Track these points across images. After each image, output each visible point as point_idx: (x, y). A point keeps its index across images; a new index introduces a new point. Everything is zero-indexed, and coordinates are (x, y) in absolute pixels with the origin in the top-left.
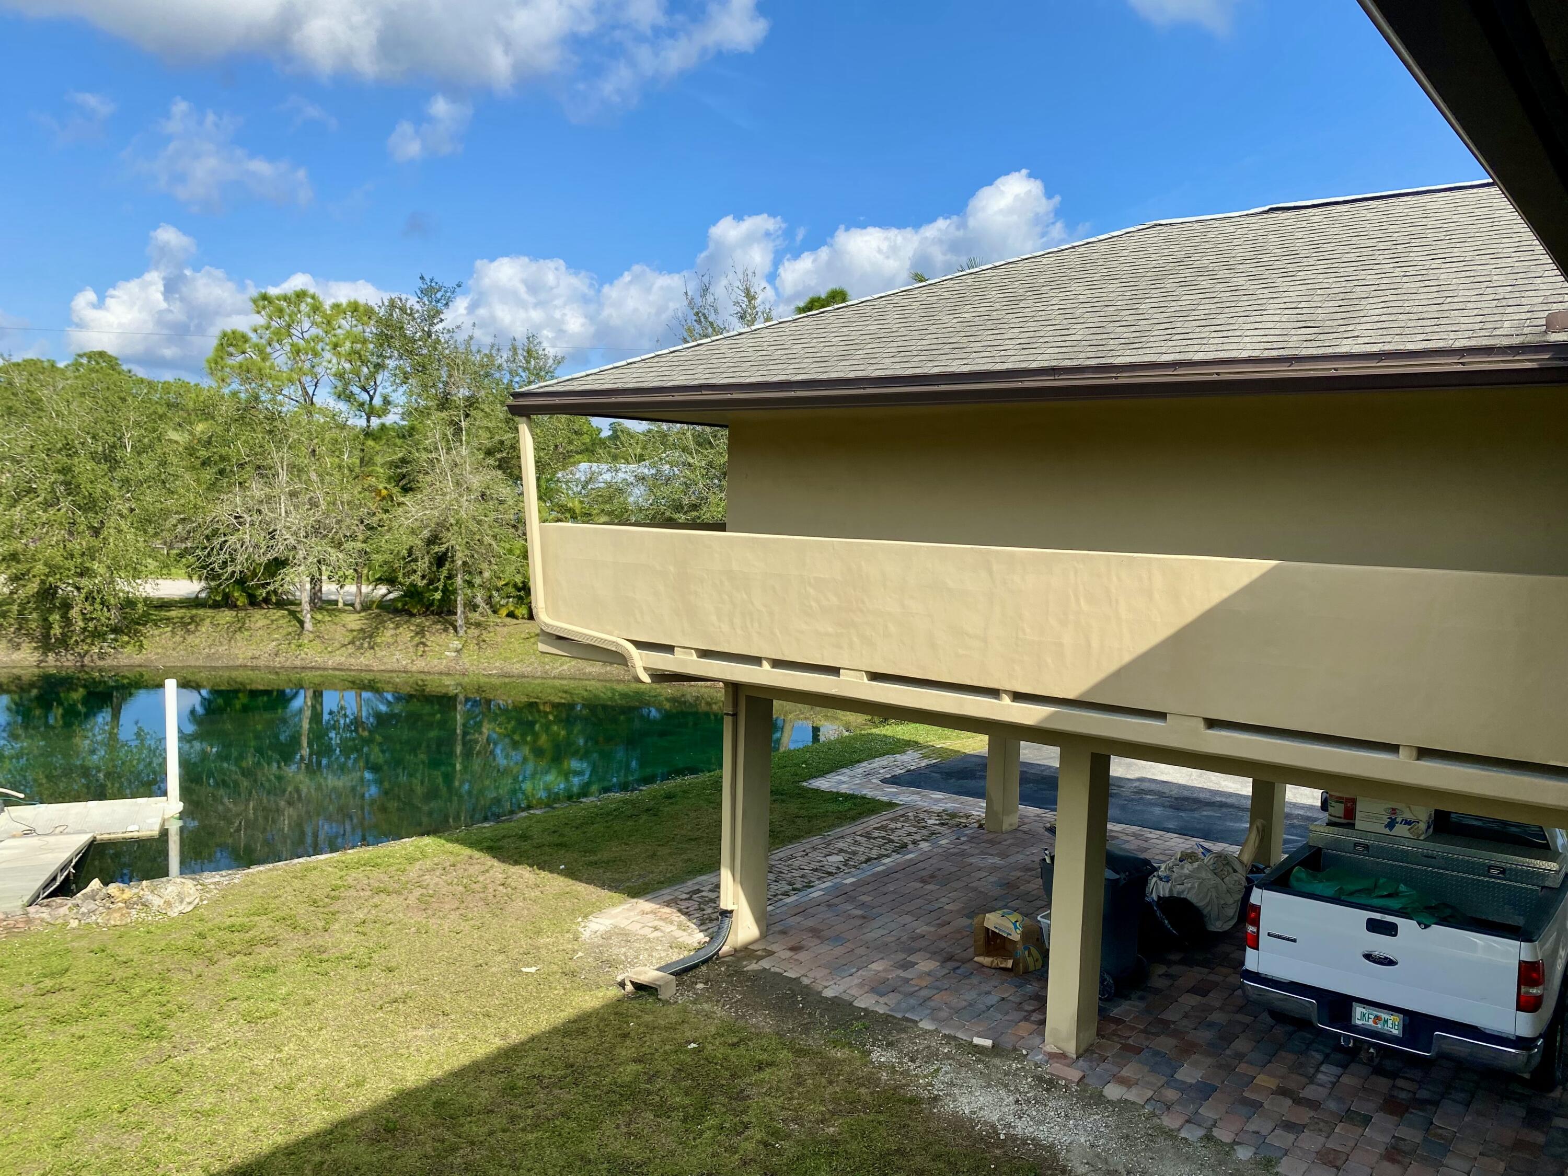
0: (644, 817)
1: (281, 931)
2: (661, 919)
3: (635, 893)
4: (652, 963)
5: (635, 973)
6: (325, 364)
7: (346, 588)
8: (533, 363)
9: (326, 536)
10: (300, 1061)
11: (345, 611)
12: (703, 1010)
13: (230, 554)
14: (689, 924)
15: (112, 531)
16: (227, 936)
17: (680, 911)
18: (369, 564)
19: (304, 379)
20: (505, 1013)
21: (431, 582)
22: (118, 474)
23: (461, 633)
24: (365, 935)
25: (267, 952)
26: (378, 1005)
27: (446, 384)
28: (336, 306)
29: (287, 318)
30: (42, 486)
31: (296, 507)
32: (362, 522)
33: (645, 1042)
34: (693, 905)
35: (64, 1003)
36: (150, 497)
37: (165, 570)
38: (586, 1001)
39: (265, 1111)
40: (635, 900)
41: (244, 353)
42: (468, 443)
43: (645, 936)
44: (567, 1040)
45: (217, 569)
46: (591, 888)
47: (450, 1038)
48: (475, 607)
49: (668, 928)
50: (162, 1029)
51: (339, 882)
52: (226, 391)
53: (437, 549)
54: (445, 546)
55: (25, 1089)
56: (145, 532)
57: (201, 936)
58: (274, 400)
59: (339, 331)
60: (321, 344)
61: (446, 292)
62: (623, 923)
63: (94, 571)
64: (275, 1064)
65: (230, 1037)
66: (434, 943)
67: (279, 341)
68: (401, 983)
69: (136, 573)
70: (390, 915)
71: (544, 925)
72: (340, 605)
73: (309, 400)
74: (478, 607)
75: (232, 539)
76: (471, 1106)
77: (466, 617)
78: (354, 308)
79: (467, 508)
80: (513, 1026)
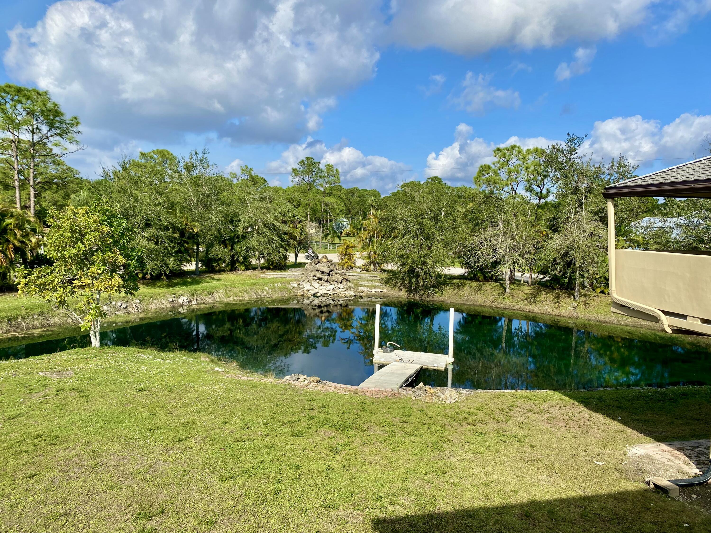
0: (668, 403)
1: (488, 419)
2: (673, 456)
3: (659, 439)
4: (666, 477)
5: (656, 479)
6: (522, 176)
7: (525, 275)
8: (622, 169)
9: (518, 251)
10: (492, 475)
11: (524, 285)
12: (695, 509)
13: (478, 258)
14: (690, 462)
15: (435, 248)
16: (467, 416)
17: (685, 454)
18: (535, 265)
19: (512, 184)
20: (585, 480)
21: (564, 274)
22: (438, 225)
23: (577, 299)
24: (523, 428)
25: (482, 426)
26: (526, 460)
27: (577, 182)
28: (529, 150)
29: (507, 157)
30: (413, 229)
31: (506, 239)
32: (534, 246)
33: (659, 515)
34: (694, 454)
35: (409, 428)
36: (449, 234)
37: (452, 264)
38: (627, 486)
39: (477, 491)
40: (659, 443)
41: (488, 174)
42: (585, 209)
43: (663, 463)
44: (615, 502)
45: (472, 264)
46: (634, 432)
47: (557, 484)
48: (584, 287)
49: (677, 462)
50: (441, 447)
51: (513, 403)
52: (481, 190)
53: (567, 259)
54: (571, 258)
55: (395, 456)
56: (446, 248)
57: (458, 414)
58: (499, 193)
59: (528, 162)
60: (521, 168)
61: (579, 139)
62: (651, 453)
63: (427, 263)
64: (482, 473)
65: (466, 457)
66: (553, 440)
67: (503, 168)
68: (537, 454)
69: (442, 264)
70: (534, 422)
71: (608, 444)
72: (522, 282)
73: (514, 192)
74: (586, 287)
75: (479, 252)
76: (565, 517)
77: (580, 292)
78: (536, 150)
79: (583, 241)
80: (588, 487)
